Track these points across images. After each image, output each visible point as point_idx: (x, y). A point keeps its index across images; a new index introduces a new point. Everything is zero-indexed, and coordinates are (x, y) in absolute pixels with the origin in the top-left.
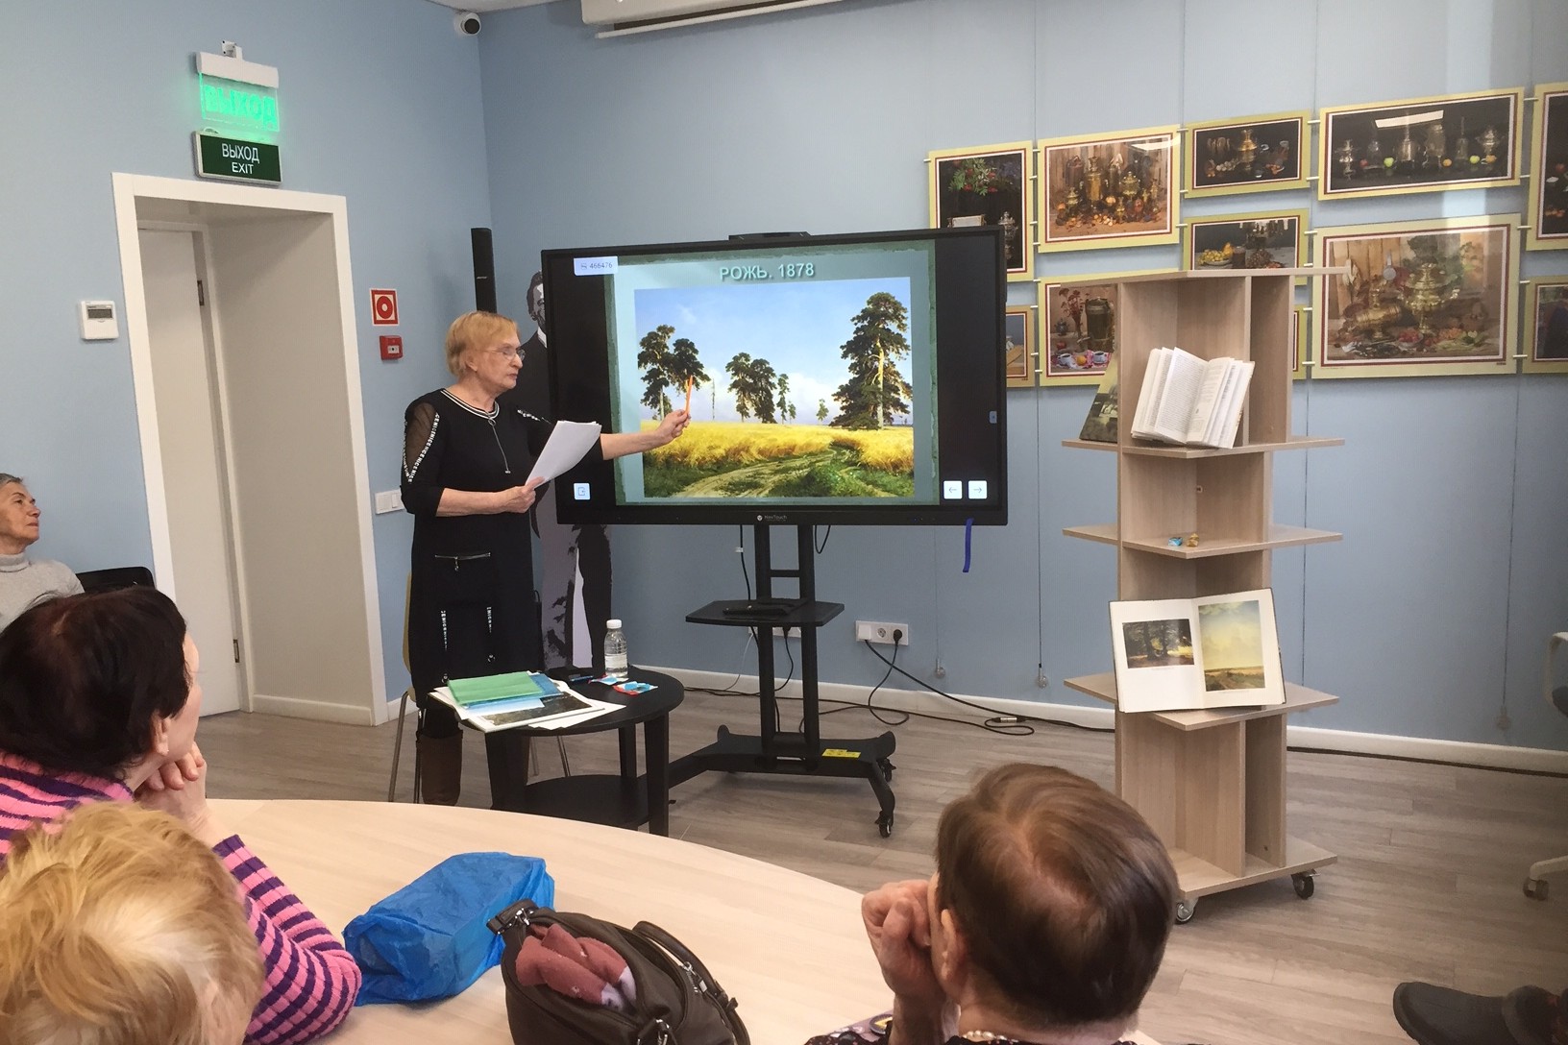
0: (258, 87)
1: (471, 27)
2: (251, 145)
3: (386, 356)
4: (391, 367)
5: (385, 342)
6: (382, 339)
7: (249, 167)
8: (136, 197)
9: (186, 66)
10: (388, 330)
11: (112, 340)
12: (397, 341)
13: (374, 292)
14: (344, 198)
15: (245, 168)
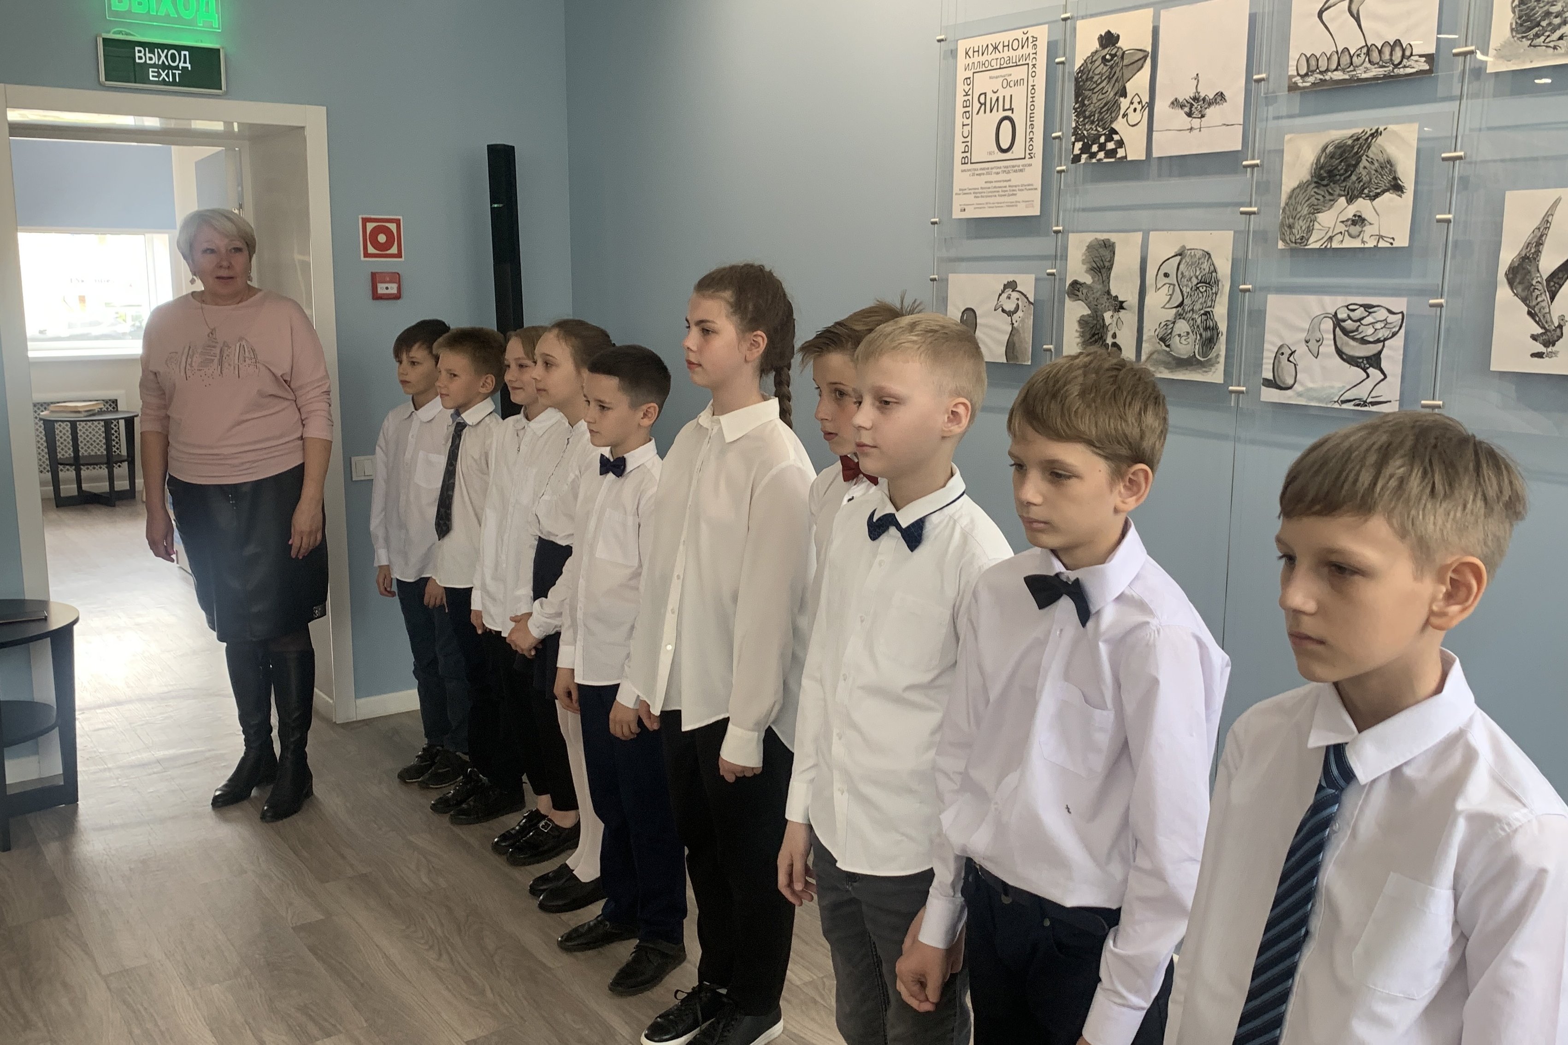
2: (179, 48)
3: (376, 297)
5: (375, 278)
6: (374, 275)
7: (174, 75)
10: (383, 264)
12: (396, 277)
13: (365, 221)
14: (324, 109)
15: (168, 75)
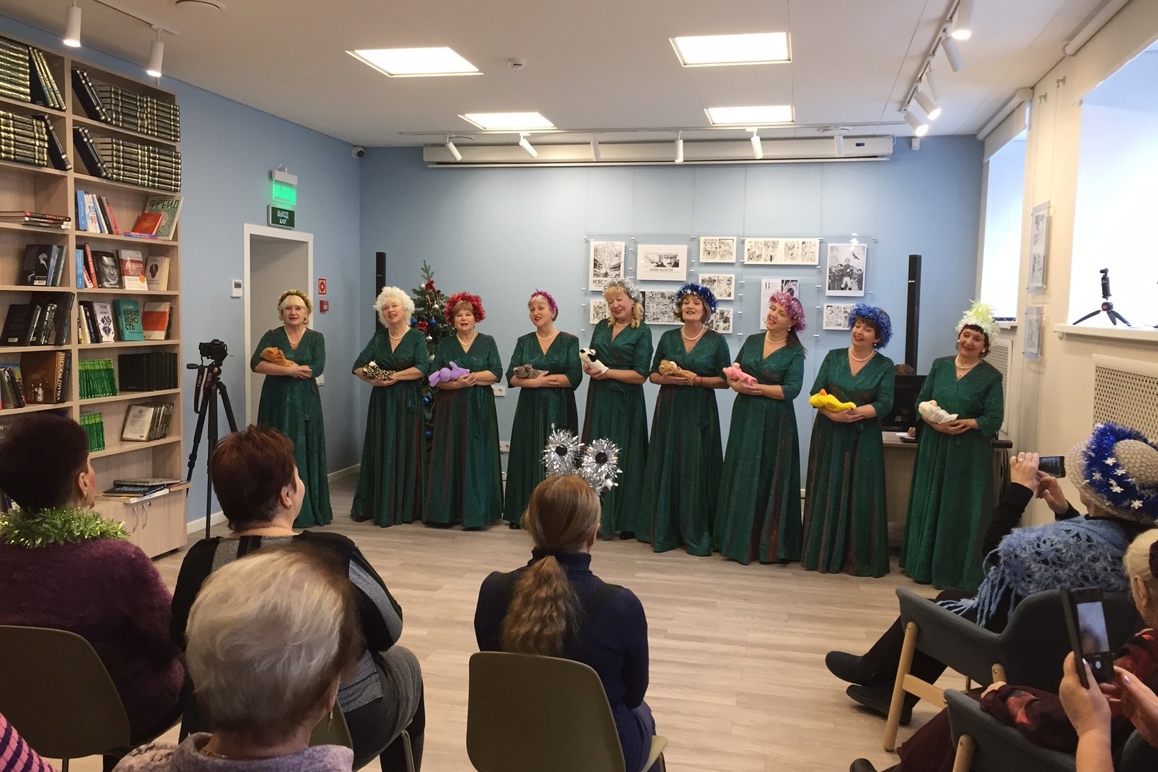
0: (290, 184)
1: (360, 154)
2: (286, 211)
3: (322, 310)
4: (323, 315)
5: (322, 303)
6: (321, 301)
8: (251, 235)
9: (267, 176)
10: (323, 298)
11: (238, 298)
12: (327, 303)
13: (320, 279)
14: (312, 235)
15: (284, 222)
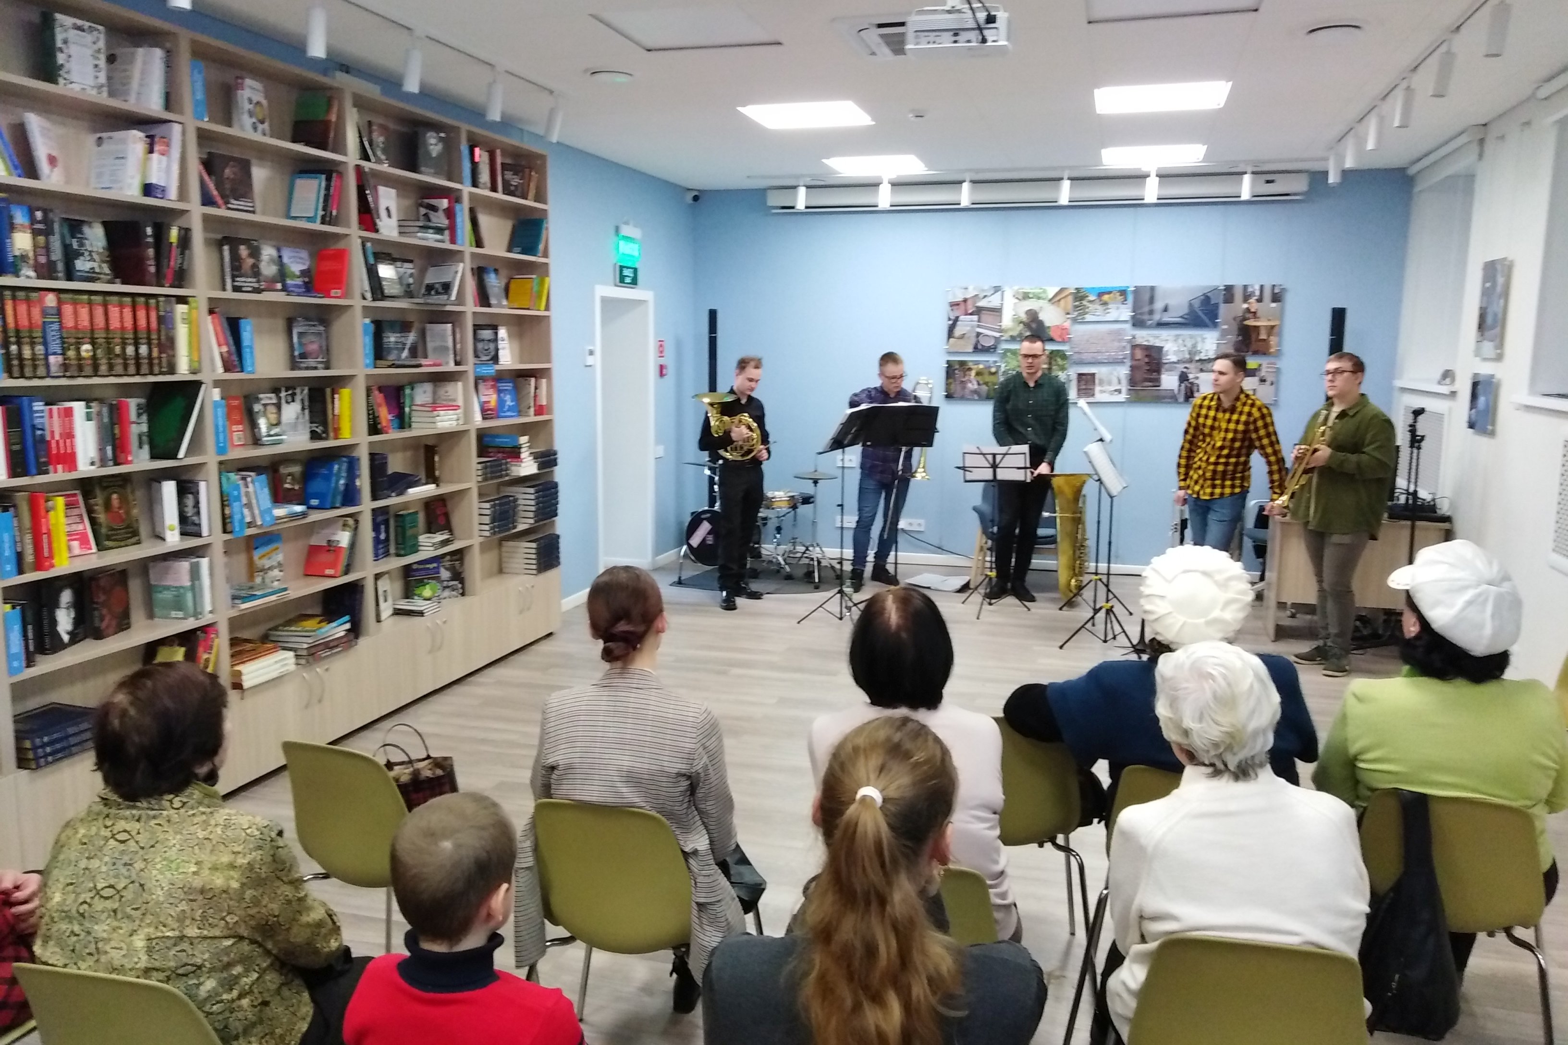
0: (634, 239)
1: (696, 198)
3: (662, 374)
4: (663, 381)
5: (662, 367)
6: (660, 365)
7: (630, 279)
8: (600, 297)
9: (613, 231)
10: (662, 361)
11: (591, 366)
12: (666, 367)
13: (659, 341)
14: (653, 293)
15: (628, 280)
